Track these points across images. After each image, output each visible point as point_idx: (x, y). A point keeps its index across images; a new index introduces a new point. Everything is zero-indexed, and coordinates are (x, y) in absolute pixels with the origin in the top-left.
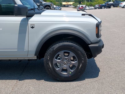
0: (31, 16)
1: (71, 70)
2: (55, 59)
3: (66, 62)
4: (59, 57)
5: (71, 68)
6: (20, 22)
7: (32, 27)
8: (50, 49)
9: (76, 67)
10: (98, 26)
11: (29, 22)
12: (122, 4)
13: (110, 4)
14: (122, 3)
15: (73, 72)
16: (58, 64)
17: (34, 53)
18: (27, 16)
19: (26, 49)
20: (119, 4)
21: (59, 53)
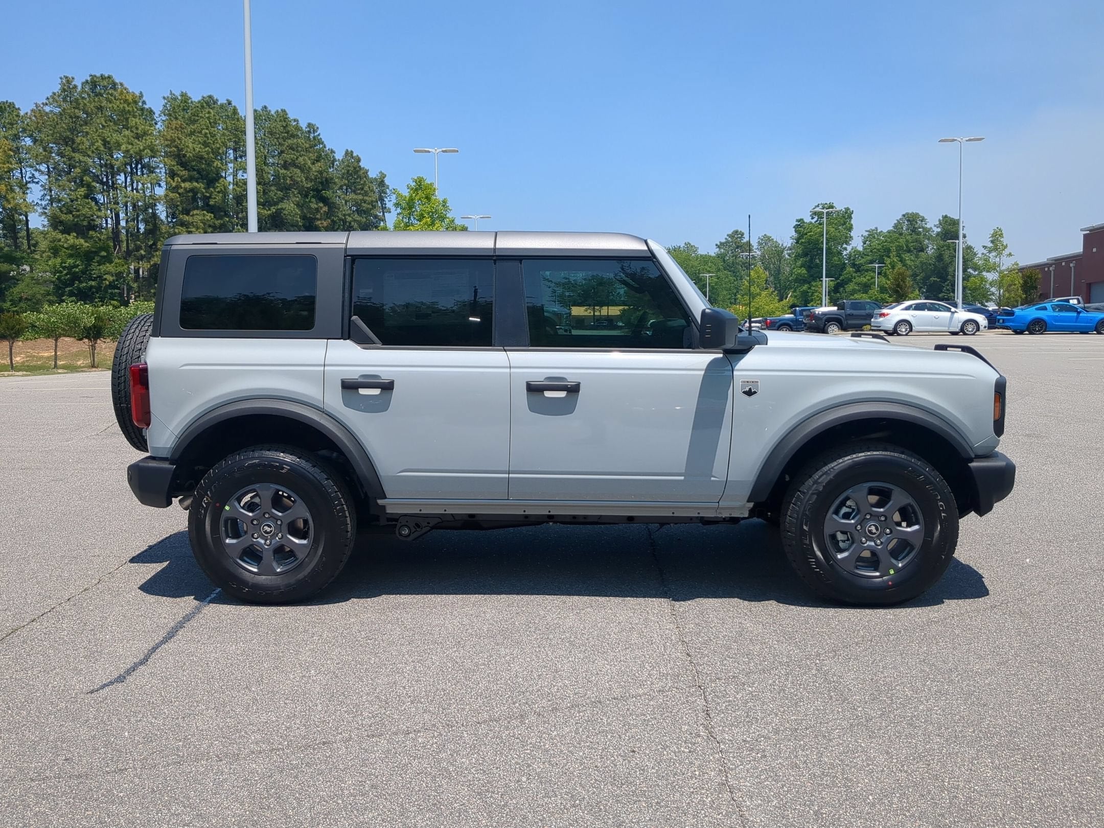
0: (743, 350)
1: (894, 561)
2: (835, 516)
3: (877, 529)
4: (844, 510)
5: (895, 553)
6: (703, 373)
7: (749, 393)
8: (816, 476)
9: (912, 548)
10: (1000, 389)
11: (735, 373)
12: (883, 315)
13: (824, 314)
14: (885, 311)
15: (904, 567)
16: (840, 536)
17: (747, 492)
18: (727, 352)
19: (719, 472)
20: (871, 316)
21: (849, 492)
